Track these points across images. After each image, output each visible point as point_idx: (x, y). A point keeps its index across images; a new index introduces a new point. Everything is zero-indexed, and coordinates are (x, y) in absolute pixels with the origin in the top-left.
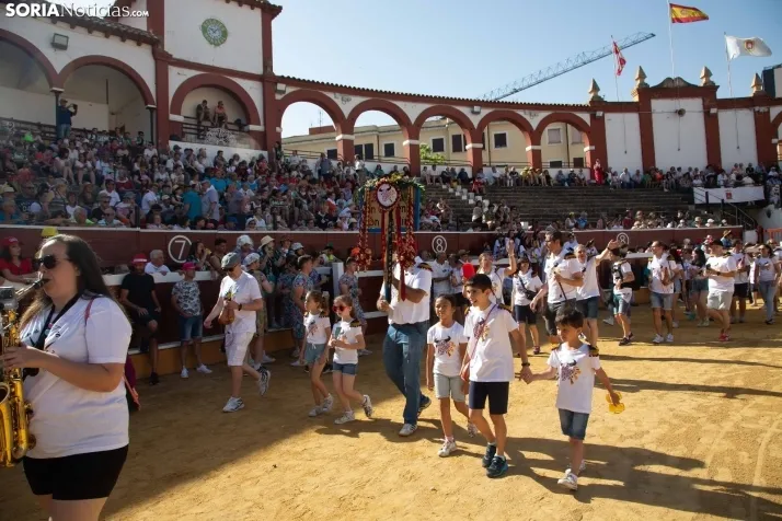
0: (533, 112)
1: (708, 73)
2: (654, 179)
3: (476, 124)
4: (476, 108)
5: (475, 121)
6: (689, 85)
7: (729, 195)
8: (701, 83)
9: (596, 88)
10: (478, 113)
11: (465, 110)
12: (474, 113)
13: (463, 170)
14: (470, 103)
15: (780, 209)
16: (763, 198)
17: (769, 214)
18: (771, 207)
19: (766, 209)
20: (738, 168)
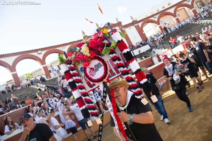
0: (63, 47)
1: (117, 19)
3: (41, 58)
4: (39, 52)
5: (41, 57)
6: (113, 24)
7: (140, 51)
8: (116, 22)
9: (83, 33)
10: (41, 53)
11: (35, 54)
12: (39, 54)
13: (41, 77)
14: (36, 51)
15: (157, 49)
16: (150, 48)
17: (154, 52)
18: (154, 50)
19: (152, 51)
20: (137, 43)
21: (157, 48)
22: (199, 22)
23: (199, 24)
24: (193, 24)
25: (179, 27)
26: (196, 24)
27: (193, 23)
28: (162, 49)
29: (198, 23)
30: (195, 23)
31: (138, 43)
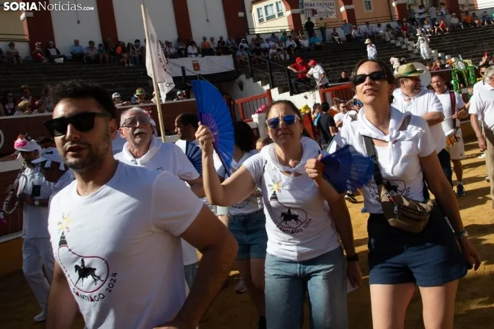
2: (114, 53)
7: (196, 66)
15: (251, 79)
16: (233, 68)
17: (241, 86)
18: (243, 77)
19: (237, 80)
20: (208, 40)
21: (252, 76)
22: (403, 43)
23: (400, 47)
24: (388, 42)
25: (349, 37)
26: (393, 44)
27: (388, 39)
28: (266, 84)
29: (398, 44)
30: (393, 41)
31: (212, 39)
